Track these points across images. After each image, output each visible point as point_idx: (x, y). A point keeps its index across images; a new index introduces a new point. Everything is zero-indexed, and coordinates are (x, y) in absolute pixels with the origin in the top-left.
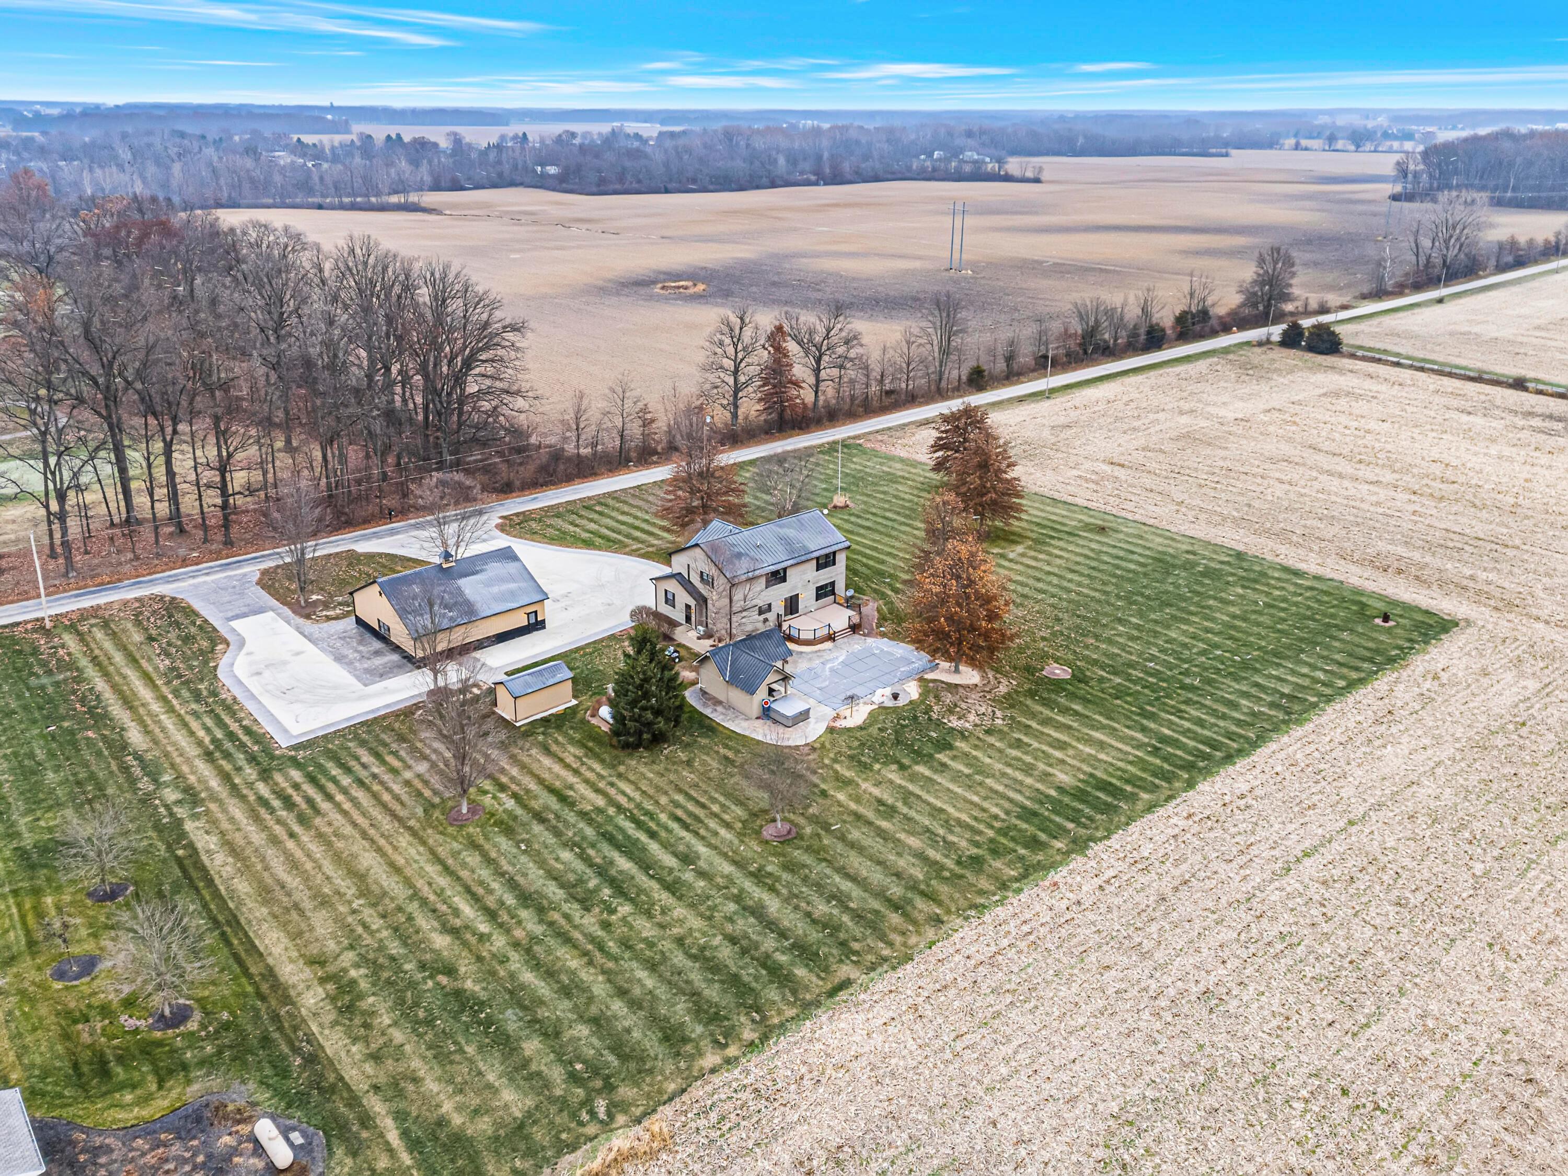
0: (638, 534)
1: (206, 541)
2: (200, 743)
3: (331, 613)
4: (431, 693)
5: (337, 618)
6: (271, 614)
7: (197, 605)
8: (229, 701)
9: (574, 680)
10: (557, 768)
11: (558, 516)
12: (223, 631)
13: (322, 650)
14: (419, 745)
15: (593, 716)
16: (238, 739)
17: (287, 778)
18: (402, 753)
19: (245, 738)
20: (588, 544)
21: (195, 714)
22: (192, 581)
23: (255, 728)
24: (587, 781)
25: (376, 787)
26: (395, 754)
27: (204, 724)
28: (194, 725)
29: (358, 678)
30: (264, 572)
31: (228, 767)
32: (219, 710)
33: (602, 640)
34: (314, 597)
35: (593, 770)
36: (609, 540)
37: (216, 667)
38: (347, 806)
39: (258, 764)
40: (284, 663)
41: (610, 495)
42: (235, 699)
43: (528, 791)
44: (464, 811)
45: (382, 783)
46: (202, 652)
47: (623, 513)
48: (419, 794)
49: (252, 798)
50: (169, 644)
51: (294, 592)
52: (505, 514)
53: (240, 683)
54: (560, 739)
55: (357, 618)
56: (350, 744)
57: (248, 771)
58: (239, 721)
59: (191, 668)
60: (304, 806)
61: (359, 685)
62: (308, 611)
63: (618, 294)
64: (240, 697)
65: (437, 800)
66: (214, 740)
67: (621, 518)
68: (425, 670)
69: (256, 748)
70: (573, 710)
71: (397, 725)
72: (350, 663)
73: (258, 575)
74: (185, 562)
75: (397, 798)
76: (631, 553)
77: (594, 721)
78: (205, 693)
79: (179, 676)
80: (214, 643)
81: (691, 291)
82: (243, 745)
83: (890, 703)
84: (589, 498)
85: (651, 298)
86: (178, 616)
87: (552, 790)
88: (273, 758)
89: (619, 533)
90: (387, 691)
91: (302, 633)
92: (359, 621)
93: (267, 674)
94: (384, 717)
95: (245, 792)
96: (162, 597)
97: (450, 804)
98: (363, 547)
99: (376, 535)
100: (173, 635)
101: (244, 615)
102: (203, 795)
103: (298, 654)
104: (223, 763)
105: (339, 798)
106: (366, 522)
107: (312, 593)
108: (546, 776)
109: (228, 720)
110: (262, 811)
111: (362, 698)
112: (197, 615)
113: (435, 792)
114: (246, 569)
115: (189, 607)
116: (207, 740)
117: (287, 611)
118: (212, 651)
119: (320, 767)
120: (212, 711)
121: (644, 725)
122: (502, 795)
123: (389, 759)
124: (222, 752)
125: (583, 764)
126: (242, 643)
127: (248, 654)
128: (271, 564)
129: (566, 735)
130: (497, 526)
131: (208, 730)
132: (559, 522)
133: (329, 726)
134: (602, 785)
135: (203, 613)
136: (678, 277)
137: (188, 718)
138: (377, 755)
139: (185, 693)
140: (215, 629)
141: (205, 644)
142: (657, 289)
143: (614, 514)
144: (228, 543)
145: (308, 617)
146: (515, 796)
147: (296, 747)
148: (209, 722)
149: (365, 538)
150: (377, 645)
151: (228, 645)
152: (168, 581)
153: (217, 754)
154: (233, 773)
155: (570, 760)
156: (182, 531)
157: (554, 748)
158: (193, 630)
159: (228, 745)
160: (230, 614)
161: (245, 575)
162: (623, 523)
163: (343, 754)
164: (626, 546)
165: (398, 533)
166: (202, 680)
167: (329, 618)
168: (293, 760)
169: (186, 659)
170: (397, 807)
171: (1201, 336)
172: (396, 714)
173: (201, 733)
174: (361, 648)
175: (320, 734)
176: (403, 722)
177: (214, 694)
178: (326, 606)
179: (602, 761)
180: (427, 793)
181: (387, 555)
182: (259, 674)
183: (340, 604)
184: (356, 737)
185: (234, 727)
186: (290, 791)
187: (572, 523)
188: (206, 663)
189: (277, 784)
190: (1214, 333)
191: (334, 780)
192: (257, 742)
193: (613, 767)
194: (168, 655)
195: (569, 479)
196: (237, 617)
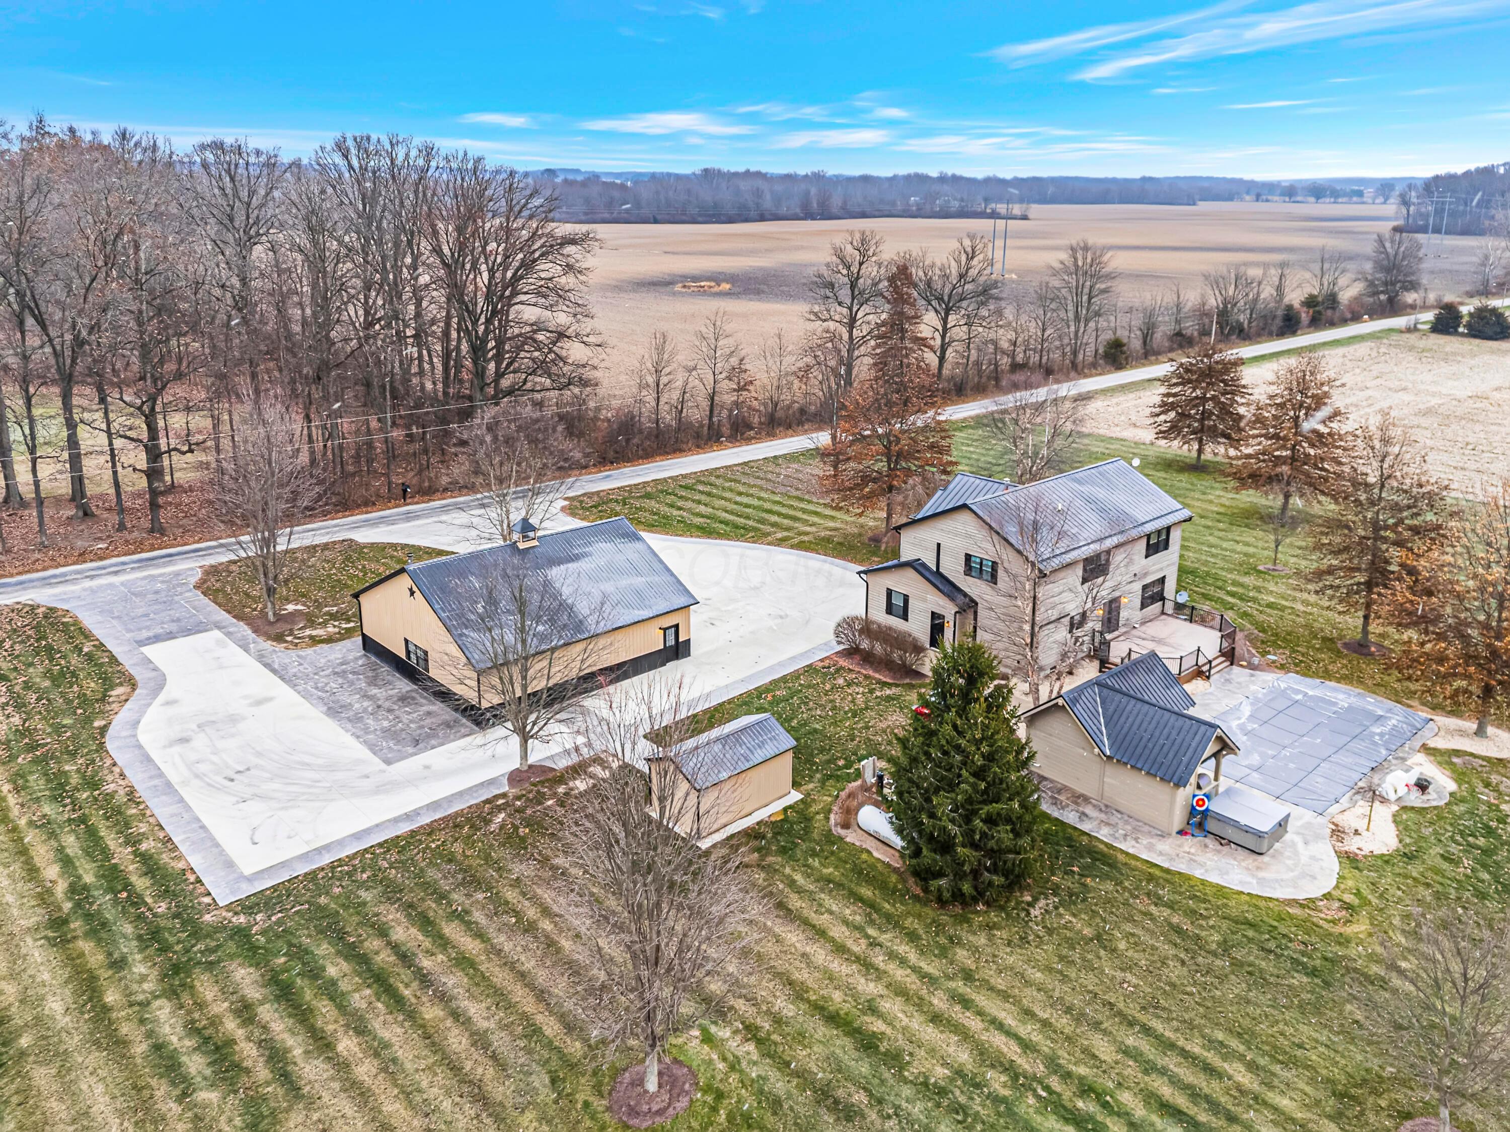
0: (774, 518)
1: (122, 527)
2: (44, 897)
3: (319, 632)
4: (515, 777)
5: (329, 640)
6: (216, 634)
7: (89, 620)
8: (121, 797)
9: (796, 751)
10: (820, 954)
11: (648, 496)
12: (128, 662)
13: (306, 696)
14: (511, 895)
15: (846, 826)
16: (127, 886)
17: (228, 990)
18: (478, 916)
19: (141, 883)
20: (707, 532)
21: (47, 827)
22: (88, 584)
23: (165, 858)
24: (901, 992)
25: (431, 1012)
26: (461, 917)
27: (61, 850)
28: (42, 853)
29: (373, 748)
30: (213, 571)
31: (95, 957)
32: (97, 819)
33: (796, 675)
34: (291, 607)
35: (903, 962)
36: (736, 527)
37: (103, 730)
38: (365, 1070)
39: (165, 949)
40: (234, 719)
41: (711, 472)
42: (131, 793)
43: (778, 1021)
44: (652, 1085)
45: (443, 998)
46: (84, 700)
47: (740, 494)
48: (534, 1032)
49: (140, 1048)
50: (27, 686)
51: (256, 600)
52: (571, 494)
53: (147, 759)
54: (799, 878)
55: (365, 637)
56: (365, 895)
57: (140, 969)
58: (133, 841)
59: (58, 729)
60: (263, 1073)
61: (376, 763)
62: (280, 627)
63: (635, 291)
64: (142, 791)
65: (575, 1048)
66: (77, 890)
67: (738, 499)
68: (499, 731)
69: (162, 908)
70: (801, 812)
71: (458, 847)
72: (356, 719)
73: (199, 574)
74: (83, 556)
75: (480, 1040)
76: (780, 542)
77: (851, 837)
78: (75, 780)
79: (32, 747)
80: (108, 683)
81: (716, 289)
82: (136, 900)
83: (1415, 799)
84: (684, 476)
85: (674, 294)
86: (55, 639)
87: (833, 1019)
88: (197, 932)
89: (748, 518)
90: (429, 774)
91: (267, 665)
92: (369, 645)
93: (200, 742)
94: (430, 830)
95: (125, 1029)
96: (33, 608)
97: (610, 1055)
98: (364, 536)
99: (382, 521)
100: (36, 673)
101: (170, 636)
102: (25, 1041)
103: (259, 703)
104: (85, 946)
105: (347, 1045)
106: (367, 504)
107: (288, 600)
108: (802, 975)
109: (112, 840)
110: (161, 1089)
111: (381, 789)
112: (87, 635)
113: (570, 1026)
114: (181, 566)
115: (76, 623)
116: (61, 888)
117: (245, 630)
118: (103, 699)
119: (299, 953)
120: (83, 820)
121: (991, 853)
122: (722, 1032)
123: (451, 930)
124: (88, 917)
125: (874, 944)
126: (160, 683)
127: (168, 703)
128: (224, 558)
129: (809, 871)
130: (563, 509)
131: (66, 862)
132: (653, 504)
133: (319, 851)
134: (939, 1002)
135: (98, 632)
136: (695, 279)
137: (30, 837)
138: (425, 923)
139: (36, 781)
140: (113, 660)
141: (92, 686)
142: (678, 288)
143: (728, 495)
144: (157, 529)
145: (279, 638)
146: (751, 1032)
147: (247, 906)
148: (71, 842)
149: (368, 523)
150: (403, 685)
151: (134, 687)
152: (46, 582)
153: (76, 925)
154: (104, 974)
155: (838, 932)
156: (87, 514)
157: (795, 902)
158: (75, 660)
159: (103, 901)
160: (145, 634)
161: (177, 574)
162: (747, 506)
163: (350, 922)
164: (769, 534)
165: (418, 517)
166: (73, 755)
167: (315, 641)
168: (241, 934)
169: (51, 713)
170: (486, 1072)
171: (1332, 324)
172: (453, 823)
173: (52, 872)
174: (374, 691)
175: (302, 869)
176: (469, 841)
177: (93, 783)
178: (311, 622)
179: (912, 937)
180: (551, 1027)
181: (404, 546)
182: (184, 740)
183: (333, 617)
184: (378, 879)
185: (122, 855)
186: (231, 1025)
187: (672, 506)
188: (88, 720)
189: (201, 1005)
190: (1344, 322)
191: (331, 991)
192: (165, 893)
193: (943, 953)
194: (20, 706)
195: (647, 454)
196: (156, 639)
